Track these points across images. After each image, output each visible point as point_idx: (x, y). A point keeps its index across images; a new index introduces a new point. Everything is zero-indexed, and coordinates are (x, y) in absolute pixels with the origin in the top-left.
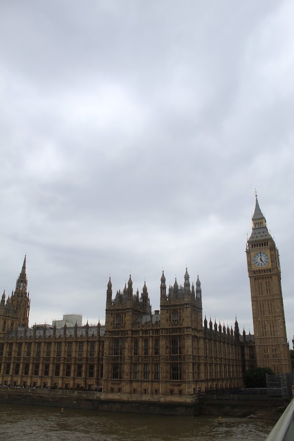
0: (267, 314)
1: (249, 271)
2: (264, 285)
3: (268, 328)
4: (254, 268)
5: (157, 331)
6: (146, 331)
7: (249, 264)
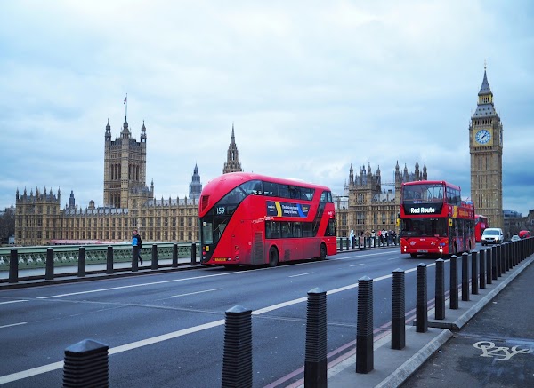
0: (484, 188)
1: (471, 147)
2: (484, 161)
3: (484, 200)
4: (476, 145)
5: (392, 206)
6: (384, 207)
7: (471, 141)
